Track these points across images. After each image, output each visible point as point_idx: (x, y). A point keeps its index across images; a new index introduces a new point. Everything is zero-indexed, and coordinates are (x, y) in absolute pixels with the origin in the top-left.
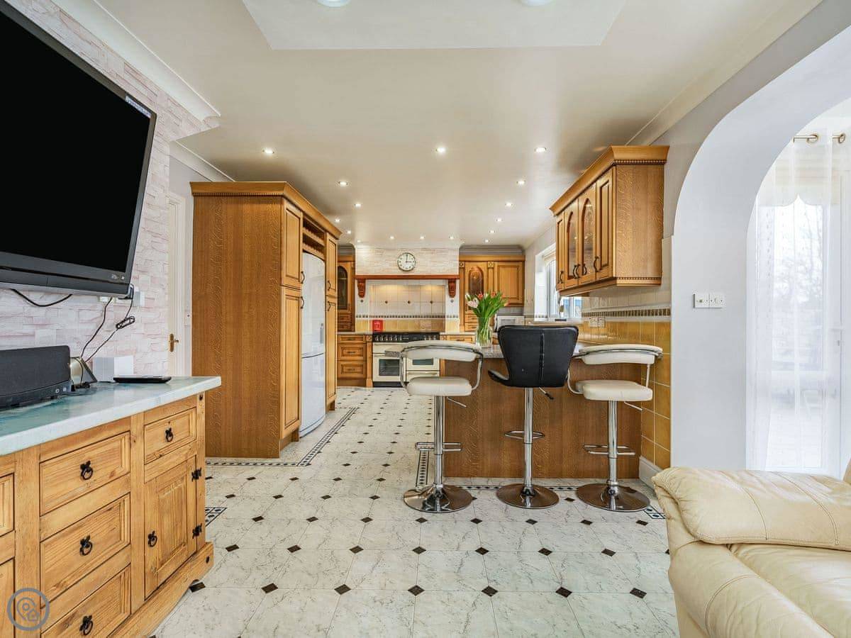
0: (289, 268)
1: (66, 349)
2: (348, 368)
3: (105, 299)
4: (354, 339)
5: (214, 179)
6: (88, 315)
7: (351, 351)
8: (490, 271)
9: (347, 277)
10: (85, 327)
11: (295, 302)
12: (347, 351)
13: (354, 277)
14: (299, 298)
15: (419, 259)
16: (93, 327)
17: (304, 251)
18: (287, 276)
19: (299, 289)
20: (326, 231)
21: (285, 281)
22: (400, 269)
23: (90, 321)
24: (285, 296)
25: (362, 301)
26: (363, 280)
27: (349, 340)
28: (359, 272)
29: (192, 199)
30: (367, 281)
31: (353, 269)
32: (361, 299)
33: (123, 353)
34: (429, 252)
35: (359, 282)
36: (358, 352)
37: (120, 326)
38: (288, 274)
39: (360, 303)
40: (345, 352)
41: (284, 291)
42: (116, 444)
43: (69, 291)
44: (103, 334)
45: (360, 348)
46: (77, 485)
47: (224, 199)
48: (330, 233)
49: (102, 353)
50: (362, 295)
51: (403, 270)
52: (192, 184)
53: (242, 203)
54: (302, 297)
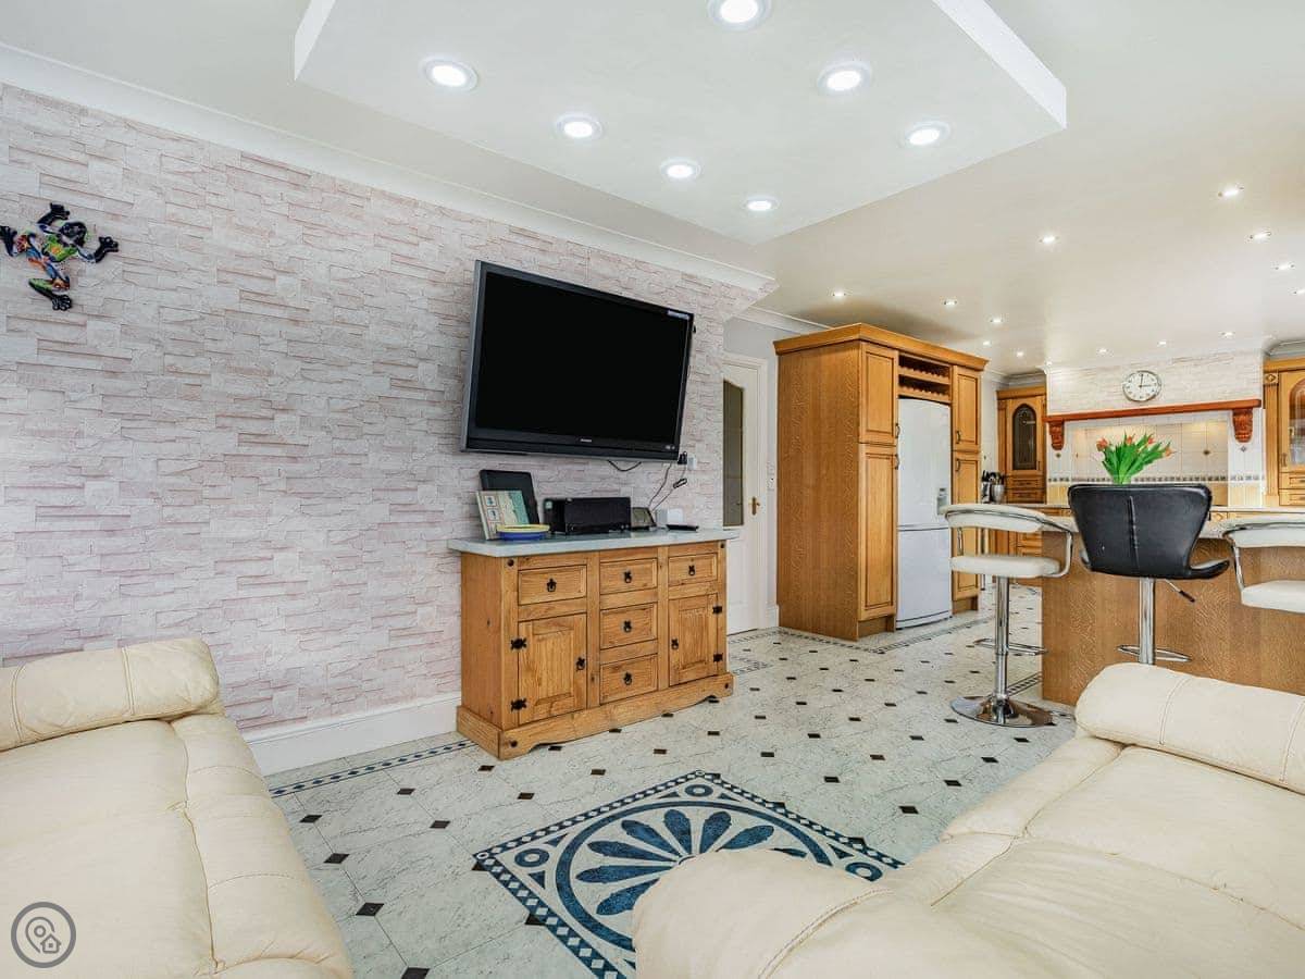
0: (870, 421)
1: (627, 501)
3: (667, 465)
5: (806, 332)
6: (653, 478)
9: (1035, 419)
10: (652, 486)
11: (885, 463)
13: (1045, 419)
14: (893, 458)
15: (1166, 379)
16: (659, 486)
17: (901, 397)
18: (868, 431)
19: (892, 445)
20: (953, 364)
21: (864, 437)
22: (1128, 399)
23: (657, 482)
24: (864, 455)
25: (1058, 456)
26: (1058, 423)
28: (1052, 411)
29: (776, 357)
30: (1066, 423)
31: (1045, 406)
32: (1056, 452)
33: (675, 507)
34: (1189, 364)
35: (1051, 427)
37: (676, 485)
38: (870, 428)
39: (1056, 458)
41: (863, 450)
42: (648, 566)
43: (639, 460)
44: (665, 491)
46: (621, 584)
47: (804, 353)
48: (959, 365)
49: (662, 506)
50: (1058, 445)
51: (1135, 401)
52: (776, 343)
53: (820, 354)
54: (896, 456)
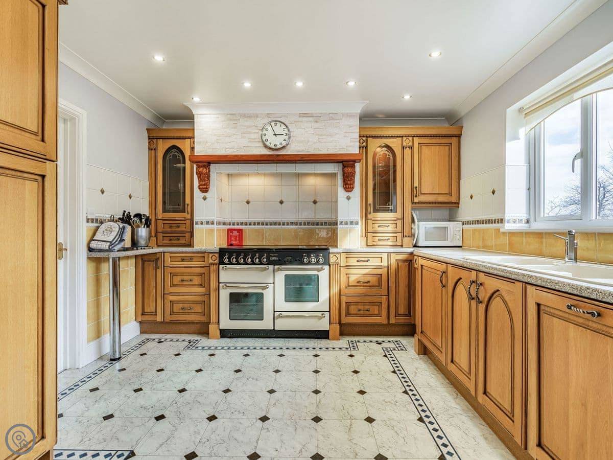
2: (181, 306)
4: (191, 259)
7: (185, 278)
8: (407, 151)
9: (184, 163)
12: (179, 278)
13: (193, 160)
15: (295, 131)
22: (266, 146)
25: (205, 199)
26: (206, 164)
27: (183, 260)
28: (200, 152)
30: (211, 165)
32: (203, 195)
34: (311, 119)
35: (198, 167)
36: (197, 280)
39: (202, 201)
40: (177, 280)
45: (201, 275)
50: (204, 188)
51: (270, 148)
